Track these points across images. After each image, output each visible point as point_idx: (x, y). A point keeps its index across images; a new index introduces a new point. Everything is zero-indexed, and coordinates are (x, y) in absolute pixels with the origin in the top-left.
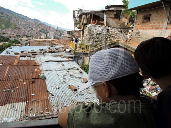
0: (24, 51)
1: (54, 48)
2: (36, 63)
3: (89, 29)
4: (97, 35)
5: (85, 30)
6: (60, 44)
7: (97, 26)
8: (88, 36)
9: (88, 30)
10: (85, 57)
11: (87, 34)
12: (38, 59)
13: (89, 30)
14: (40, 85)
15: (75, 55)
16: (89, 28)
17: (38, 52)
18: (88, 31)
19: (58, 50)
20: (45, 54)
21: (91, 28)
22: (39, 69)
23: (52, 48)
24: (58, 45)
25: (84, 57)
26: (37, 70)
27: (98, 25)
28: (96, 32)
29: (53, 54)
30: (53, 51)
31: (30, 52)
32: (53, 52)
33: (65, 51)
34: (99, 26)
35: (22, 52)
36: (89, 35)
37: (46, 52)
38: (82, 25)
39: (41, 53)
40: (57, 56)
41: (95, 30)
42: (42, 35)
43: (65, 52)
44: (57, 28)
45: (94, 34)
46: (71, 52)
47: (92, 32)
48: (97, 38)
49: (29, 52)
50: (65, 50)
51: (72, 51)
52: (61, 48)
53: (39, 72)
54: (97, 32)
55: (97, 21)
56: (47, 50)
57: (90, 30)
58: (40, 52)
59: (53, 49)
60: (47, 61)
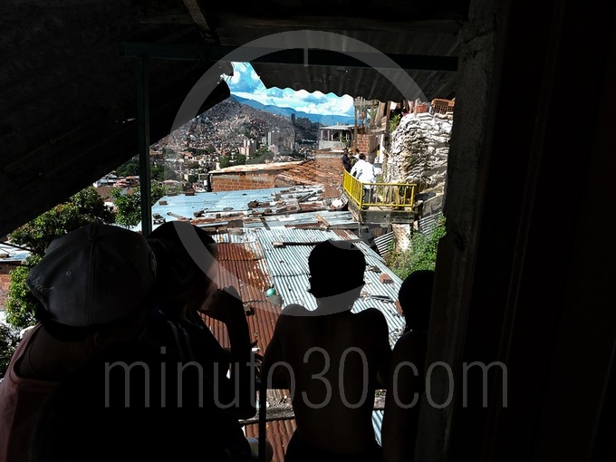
0: (203, 212)
1: (292, 197)
2: (247, 254)
3: (408, 130)
4: (437, 150)
5: (395, 132)
6: (310, 179)
7: (437, 117)
8: (404, 154)
9: (406, 134)
10: (398, 226)
11: (401, 146)
12: (252, 238)
13: (408, 132)
14: (269, 322)
15: (364, 219)
16: (409, 126)
17: (246, 213)
18: (404, 136)
19: (306, 203)
20: (267, 218)
21: (414, 125)
22: (259, 271)
23: (286, 196)
24: (303, 184)
25: (394, 225)
26: (254, 275)
27: (441, 115)
28: (434, 137)
29: (292, 217)
30: (292, 209)
31: (222, 214)
32: (290, 213)
33: (329, 208)
34: (444, 116)
35: (199, 215)
36: (410, 150)
37: (271, 211)
38: (385, 114)
39: (255, 215)
40: (304, 227)
41: (431, 132)
42: (242, 145)
43: (330, 211)
44: (293, 116)
45: (427, 147)
46: (349, 208)
47: (420, 139)
48: (437, 159)
49: (218, 216)
50: (330, 205)
51: (354, 208)
52: (314, 195)
53: (261, 283)
54: (436, 138)
55: (436, 102)
56: (272, 204)
57: (413, 134)
58: (250, 212)
59: (291, 200)
60: (278, 244)
